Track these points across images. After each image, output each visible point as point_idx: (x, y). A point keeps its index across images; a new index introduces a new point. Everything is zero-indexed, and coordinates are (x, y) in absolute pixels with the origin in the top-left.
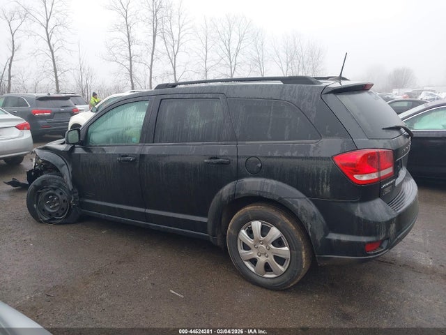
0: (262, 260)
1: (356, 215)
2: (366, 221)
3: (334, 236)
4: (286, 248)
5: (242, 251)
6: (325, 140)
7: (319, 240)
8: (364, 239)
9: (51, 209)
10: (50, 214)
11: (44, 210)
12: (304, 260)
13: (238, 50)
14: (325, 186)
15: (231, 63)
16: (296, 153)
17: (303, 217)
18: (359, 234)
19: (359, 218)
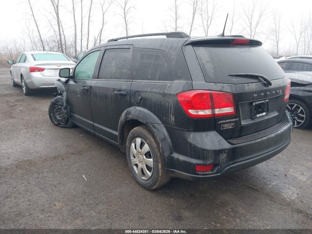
0: (140, 165)
1: (189, 141)
2: (195, 147)
3: (176, 155)
4: (151, 160)
5: (132, 158)
6: (176, 81)
7: (166, 156)
8: (194, 161)
9: (60, 117)
10: (58, 121)
11: (56, 118)
12: (160, 170)
13: (258, 23)
14: (171, 116)
15: (251, 32)
16: (159, 90)
17: (158, 138)
18: (191, 157)
19: (190, 144)
